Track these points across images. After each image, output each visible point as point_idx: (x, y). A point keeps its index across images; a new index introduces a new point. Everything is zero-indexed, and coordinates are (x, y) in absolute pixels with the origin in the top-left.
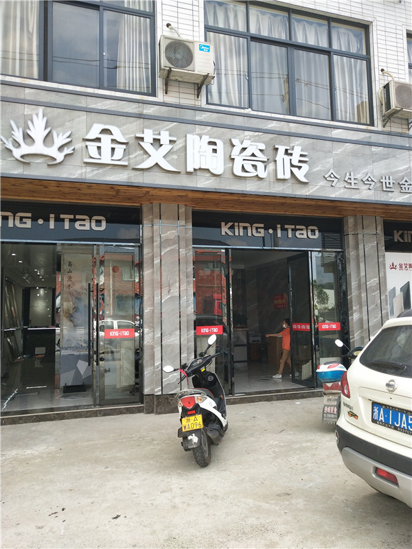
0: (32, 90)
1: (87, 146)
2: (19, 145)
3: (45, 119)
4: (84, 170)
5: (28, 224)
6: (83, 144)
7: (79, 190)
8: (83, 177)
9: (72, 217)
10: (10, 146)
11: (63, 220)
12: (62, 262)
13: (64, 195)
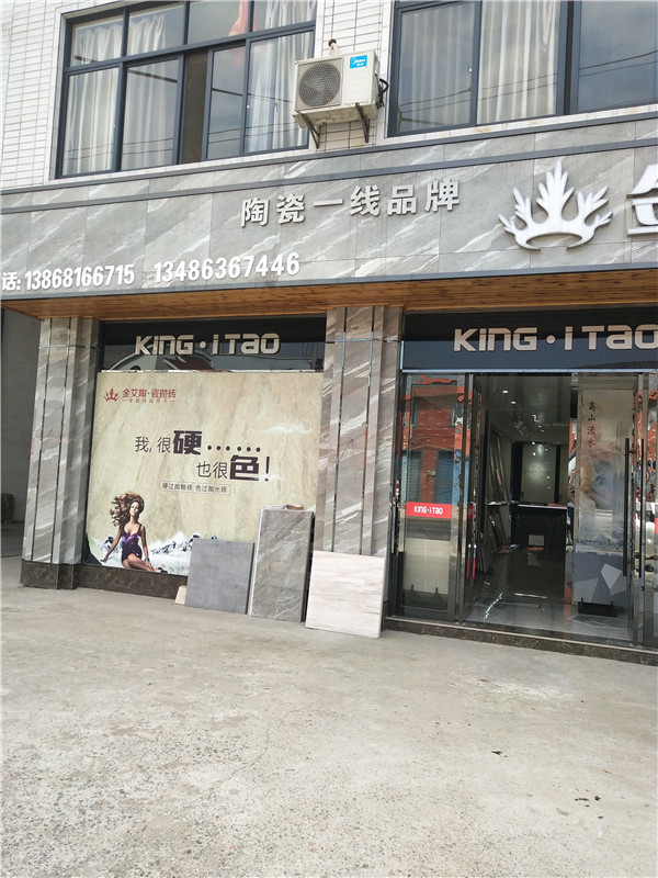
0: (547, 134)
1: (634, 208)
2: (526, 224)
3: (565, 175)
4: (628, 249)
5: (533, 344)
6: (628, 205)
7: (617, 282)
8: (627, 260)
9: (601, 329)
10: (512, 228)
11: (586, 335)
12: (579, 404)
13: (590, 293)
